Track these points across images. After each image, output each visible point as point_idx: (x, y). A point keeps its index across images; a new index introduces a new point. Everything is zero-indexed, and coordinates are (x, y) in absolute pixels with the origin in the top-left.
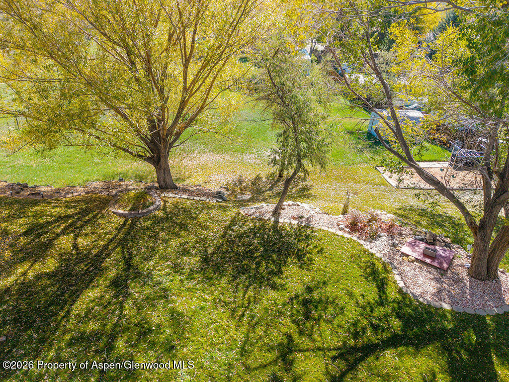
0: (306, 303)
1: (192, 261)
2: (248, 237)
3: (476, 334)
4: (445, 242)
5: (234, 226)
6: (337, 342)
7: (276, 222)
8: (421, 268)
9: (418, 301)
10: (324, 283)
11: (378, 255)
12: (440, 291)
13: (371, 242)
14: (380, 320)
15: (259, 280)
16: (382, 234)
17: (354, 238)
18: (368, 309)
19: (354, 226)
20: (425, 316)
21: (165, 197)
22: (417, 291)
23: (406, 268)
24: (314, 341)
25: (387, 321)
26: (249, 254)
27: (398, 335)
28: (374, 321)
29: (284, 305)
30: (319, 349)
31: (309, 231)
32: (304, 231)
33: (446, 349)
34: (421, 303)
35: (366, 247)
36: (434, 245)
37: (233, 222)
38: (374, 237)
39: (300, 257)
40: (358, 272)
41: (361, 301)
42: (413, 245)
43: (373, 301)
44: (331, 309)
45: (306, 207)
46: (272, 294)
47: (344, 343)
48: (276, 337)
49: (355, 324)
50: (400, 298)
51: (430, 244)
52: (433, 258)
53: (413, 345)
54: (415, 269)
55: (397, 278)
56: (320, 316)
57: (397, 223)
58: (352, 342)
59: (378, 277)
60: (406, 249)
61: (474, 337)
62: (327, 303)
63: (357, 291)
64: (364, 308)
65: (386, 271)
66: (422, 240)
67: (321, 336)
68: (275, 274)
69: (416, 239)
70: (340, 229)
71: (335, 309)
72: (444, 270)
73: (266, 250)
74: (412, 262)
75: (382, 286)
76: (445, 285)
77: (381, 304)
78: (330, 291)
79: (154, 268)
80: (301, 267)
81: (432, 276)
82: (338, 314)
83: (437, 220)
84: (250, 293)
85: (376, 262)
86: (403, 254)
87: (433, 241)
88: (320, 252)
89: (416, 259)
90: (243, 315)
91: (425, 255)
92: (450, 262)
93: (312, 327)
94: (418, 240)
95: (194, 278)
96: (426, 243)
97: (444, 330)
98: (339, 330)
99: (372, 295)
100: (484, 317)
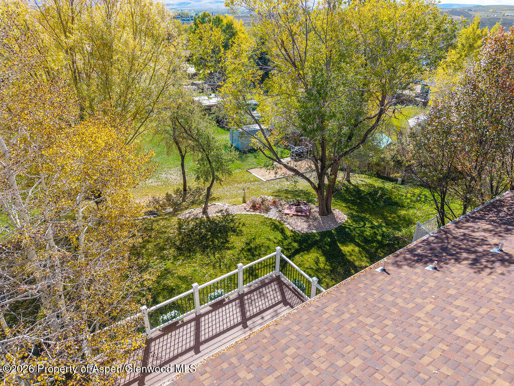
0: (249, 250)
4: (304, 203)
8: (297, 218)
9: (301, 233)
10: (254, 239)
11: (274, 218)
12: (309, 226)
13: (267, 213)
15: (217, 248)
16: (271, 207)
17: (257, 213)
18: (280, 243)
19: (254, 207)
20: (307, 238)
22: (300, 229)
23: (290, 220)
25: (291, 245)
26: (204, 238)
27: (298, 249)
28: (286, 247)
29: (239, 254)
31: (231, 216)
32: (228, 217)
34: (303, 234)
35: (266, 216)
38: (267, 210)
39: (234, 231)
40: (268, 229)
41: (275, 241)
42: (290, 208)
43: (281, 239)
44: (263, 249)
46: (229, 252)
50: (293, 234)
51: (298, 205)
52: (301, 212)
53: (306, 250)
54: (294, 220)
55: (288, 226)
57: (277, 200)
59: (279, 228)
60: (287, 211)
62: (259, 247)
63: (271, 238)
64: (278, 243)
65: (281, 224)
66: (292, 205)
68: (225, 243)
69: (289, 205)
70: (248, 211)
72: (308, 216)
73: (212, 233)
74: (292, 216)
75: (282, 231)
76: (311, 223)
77: (285, 239)
78: (258, 241)
80: (237, 235)
81: (303, 221)
82: (267, 250)
83: (296, 193)
84: (217, 255)
85: (275, 222)
86: (286, 214)
87: (298, 204)
88: (244, 225)
89: (293, 214)
91: (297, 211)
92: (310, 211)
95: (178, 259)
96: (295, 205)
97: (317, 241)
99: (280, 237)
100: (331, 231)
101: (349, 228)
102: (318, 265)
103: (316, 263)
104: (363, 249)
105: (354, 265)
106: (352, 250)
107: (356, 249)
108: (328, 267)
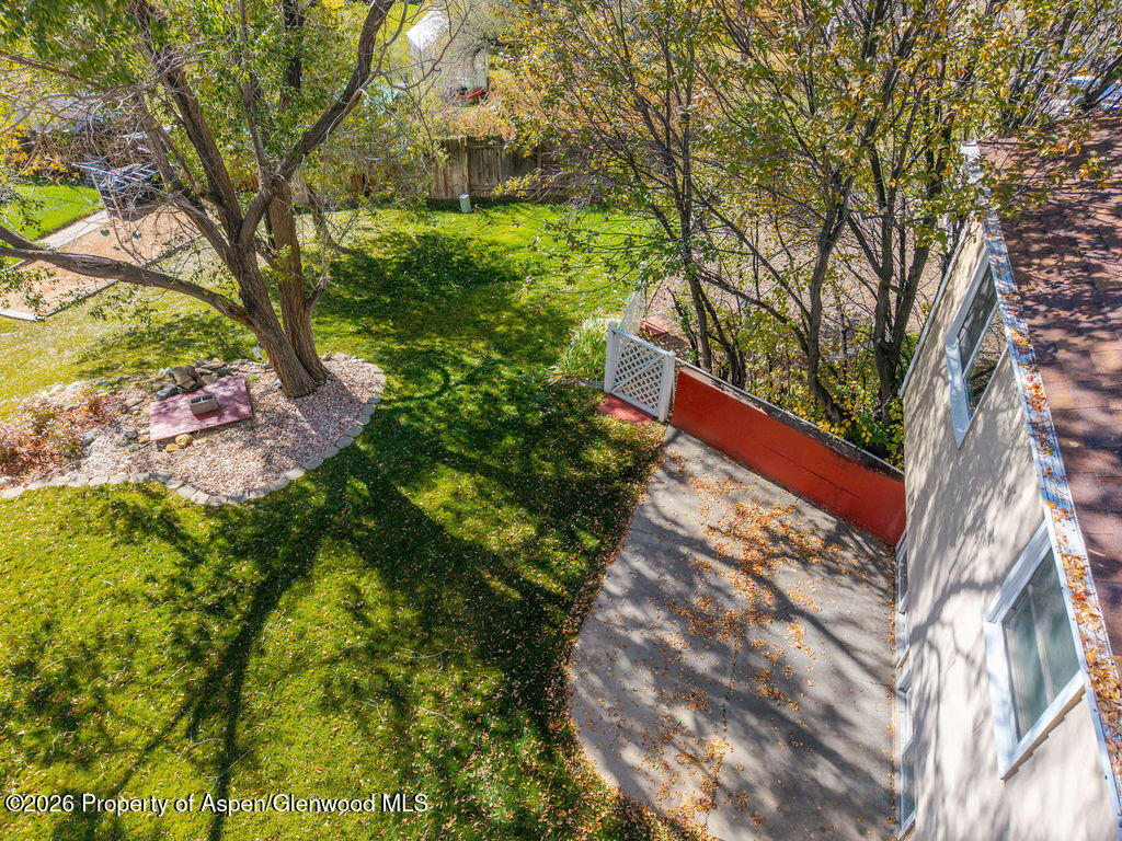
0: (40, 701)
3: (361, 479)
4: (214, 369)
6: (172, 701)
8: (211, 444)
9: (249, 502)
10: (49, 625)
11: (116, 480)
12: (268, 459)
13: (78, 467)
14: (214, 589)
16: (89, 435)
17: (34, 486)
18: (181, 592)
20: (278, 515)
22: (235, 487)
23: (189, 463)
24: (127, 746)
25: (229, 578)
27: (263, 583)
28: (207, 601)
30: (150, 748)
33: (342, 535)
34: (256, 502)
36: (201, 386)
38: (76, 453)
40: (103, 545)
41: (155, 590)
42: (164, 414)
43: (177, 571)
44: (108, 660)
47: (188, 688)
49: (179, 639)
50: (220, 523)
51: (193, 390)
52: (217, 411)
53: (294, 576)
54: (203, 454)
55: (186, 492)
56: (99, 695)
57: (103, 392)
58: (200, 673)
59: (150, 519)
60: (159, 430)
61: (362, 486)
62: (89, 656)
63: (132, 581)
64: (171, 596)
65: (156, 497)
66: (174, 393)
67: (131, 723)
69: (162, 399)
71: (117, 650)
72: (250, 418)
74: (189, 444)
75: (170, 529)
76: (268, 442)
77: (196, 561)
78: (74, 629)
81: (239, 445)
82: (131, 655)
83: (171, 338)
85: (125, 497)
86: (162, 443)
87: (194, 381)
89: (191, 433)
91: (201, 416)
92: (248, 398)
93: (101, 728)
94: (167, 397)
96: (186, 392)
97: (321, 511)
98: (160, 677)
99: (166, 559)
100: (354, 446)
101: (408, 411)
102: (367, 623)
103: (358, 612)
104: (488, 472)
105: (491, 553)
106: (456, 495)
107: (466, 482)
108: (406, 614)
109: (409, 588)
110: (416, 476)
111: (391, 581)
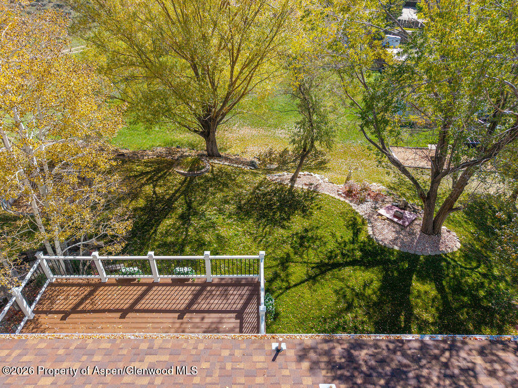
0: (302, 238)
1: (232, 208)
2: (270, 195)
3: (408, 264)
4: (414, 209)
5: (261, 187)
6: (316, 260)
7: (292, 187)
8: (389, 224)
9: (378, 243)
10: (317, 227)
11: (361, 214)
12: (396, 239)
13: (359, 205)
14: (348, 251)
15: (274, 222)
16: (369, 200)
17: (347, 201)
18: (343, 245)
19: (349, 193)
20: (379, 252)
21: (212, 163)
22: (380, 238)
23: (379, 224)
24: (303, 258)
25: (353, 252)
26: (269, 206)
27: (357, 260)
28: (344, 251)
29: (288, 237)
30: (305, 262)
31: (315, 194)
32: (312, 194)
33: (386, 270)
34: (379, 245)
35: (354, 208)
36: (404, 209)
37: (261, 184)
38: (362, 201)
39: (304, 211)
40: (342, 223)
41: (340, 240)
42: (388, 209)
43: (347, 241)
44: (318, 242)
45: (317, 177)
46: (281, 231)
47: (321, 261)
48: (280, 253)
49: (331, 252)
50: (367, 240)
51: (401, 209)
52: (400, 218)
53: (364, 265)
54: (384, 225)
55: (370, 229)
56: (310, 246)
57: (384, 193)
58: (327, 261)
59: (356, 227)
60: (382, 211)
61: (407, 266)
62: (316, 239)
63: (338, 234)
64: (340, 244)
65: (363, 223)
66: (398, 206)
67: (308, 256)
68: (285, 220)
69: (393, 205)
70: (339, 195)
71: (321, 243)
72: (405, 227)
73: (281, 205)
74: (384, 220)
75: (356, 233)
76: (401, 235)
77: (353, 243)
78: (320, 232)
79: (206, 210)
80: (303, 217)
81: (394, 230)
82: (321, 246)
84: (267, 229)
85: (358, 218)
86: (380, 215)
87: (405, 207)
88: (320, 208)
89: (388, 218)
90: (261, 241)
91: (395, 216)
92: (412, 222)
93: (304, 251)
94: (394, 206)
95: (231, 218)
96: (399, 208)
97: (389, 260)
98: (320, 254)
99: (349, 235)
100: (419, 256)
101: (449, 263)
102: (364, 289)
103: (365, 286)
104: (444, 297)
105: (412, 311)
106: (426, 292)
107: (434, 293)
108: (374, 298)
109: (382, 295)
110: (422, 278)
111: (381, 289)
